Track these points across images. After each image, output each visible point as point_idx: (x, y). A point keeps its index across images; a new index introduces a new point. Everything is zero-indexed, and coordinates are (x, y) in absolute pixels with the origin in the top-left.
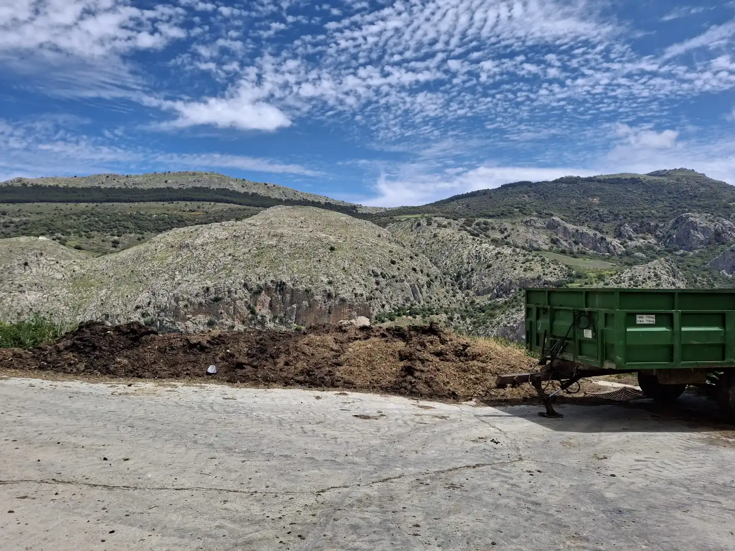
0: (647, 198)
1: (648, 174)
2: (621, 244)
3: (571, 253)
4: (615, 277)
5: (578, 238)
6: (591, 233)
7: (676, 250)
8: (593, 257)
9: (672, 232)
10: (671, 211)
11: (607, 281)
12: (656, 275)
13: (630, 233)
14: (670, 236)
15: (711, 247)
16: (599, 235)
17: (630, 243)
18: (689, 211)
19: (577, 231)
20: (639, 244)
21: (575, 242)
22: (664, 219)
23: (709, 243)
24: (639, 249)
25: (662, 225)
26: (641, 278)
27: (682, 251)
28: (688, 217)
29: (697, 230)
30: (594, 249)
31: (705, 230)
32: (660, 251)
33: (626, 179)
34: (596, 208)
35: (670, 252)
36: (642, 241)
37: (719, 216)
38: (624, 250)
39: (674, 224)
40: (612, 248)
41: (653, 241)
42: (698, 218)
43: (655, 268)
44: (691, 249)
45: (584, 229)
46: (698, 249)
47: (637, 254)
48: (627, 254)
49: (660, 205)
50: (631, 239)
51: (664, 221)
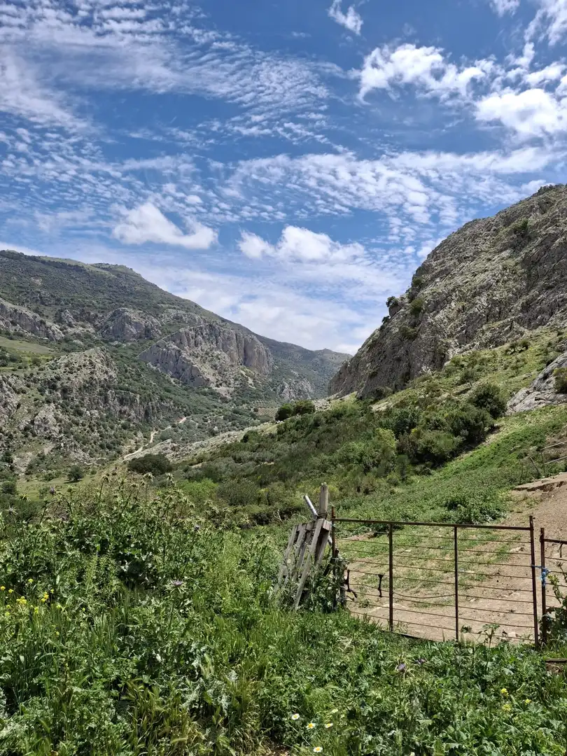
0: (89, 287)
1: (92, 265)
2: (60, 330)
3: (8, 334)
4: (50, 362)
5: (16, 318)
6: (30, 314)
7: (112, 341)
8: (30, 341)
9: (109, 323)
10: (110, 303)
11: (42, 366)
12: (91, 363)
13: (70, 320)
14: (107, 327)
15: (141, 341)
16: (39, 318)
17: (69, 330)
18: (126, 306)
19: (16, 311)
20: (78, 332)
21: (12, 322)
22: (103, 310)
23: (140, 337)
24: (78, 336)
25: (101, 316)
26: (76, 366)
27: (116, 343)
28: (124, 311)
29: (131, 324)
30: (33, 333)
31: (137, 325)
32: (96, 341)
33: (69, 265)
34: (37, 290)
35: (106, 342)
36: (81, 328)
37: (151, 314)
38: (63, 336)
39: (112, 316)
40: (51, 332)
41: (92, 330)
42: (132, 314)
43: (90, 357)
44: (124, 341)
45: (23, 310)
46: (131, 341)
47: (75, 341)
48: (66, 340)
49: (101, 296)
50: (70, 325)
51: (102, 312)
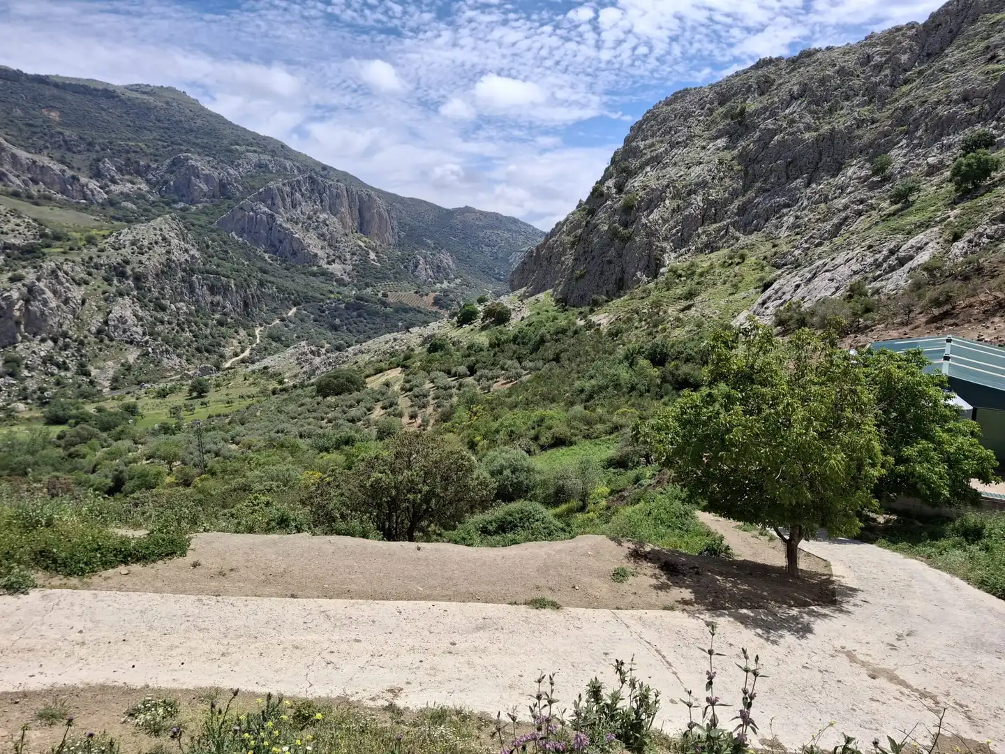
0: (129, 123)
1: (127, 88)
2: (101, 188)
3: (30, 197)
4: (111, 240)
5: (37, 173)
6: (57, 167)
7: (175, 202)
8: (62, 205)
9: (167, 176)
10: (164, 147)
11: (101, 246)
12: (164, 239)
13: (113, 173)
14: (166, 182)
15: (216, 201)
16: (69, 173)
17: (113, 187)
18: (188, 151)
19: (34, 162)
20: (125, 190)
21: (31, 179)
22: (156, 157)
23: (214, 197)
24: (127, 197)
25: (155, 166)
26: (146, 243)
27: (181, 205)
28: (187, 159)
29: (198, 177)
30: (63, 193)
31: (208, 179)
32: (154, 202)
33: (96, 90)
34: (59, 129)
35: (168, 204)
36: (129, 185)
37: (222, 161)
38: (106, 196)
39: (170, 166)
40: (89, 192)
41: (144, 187)
42: (198, 162)
43: (161, 229)
44: (192, 202)
45: (43, 160)
46: (201, 202)
47: (124, 204)
48: (112, 203)
49: (148, 136)
50: (114, 182)
51: (156, 161)
